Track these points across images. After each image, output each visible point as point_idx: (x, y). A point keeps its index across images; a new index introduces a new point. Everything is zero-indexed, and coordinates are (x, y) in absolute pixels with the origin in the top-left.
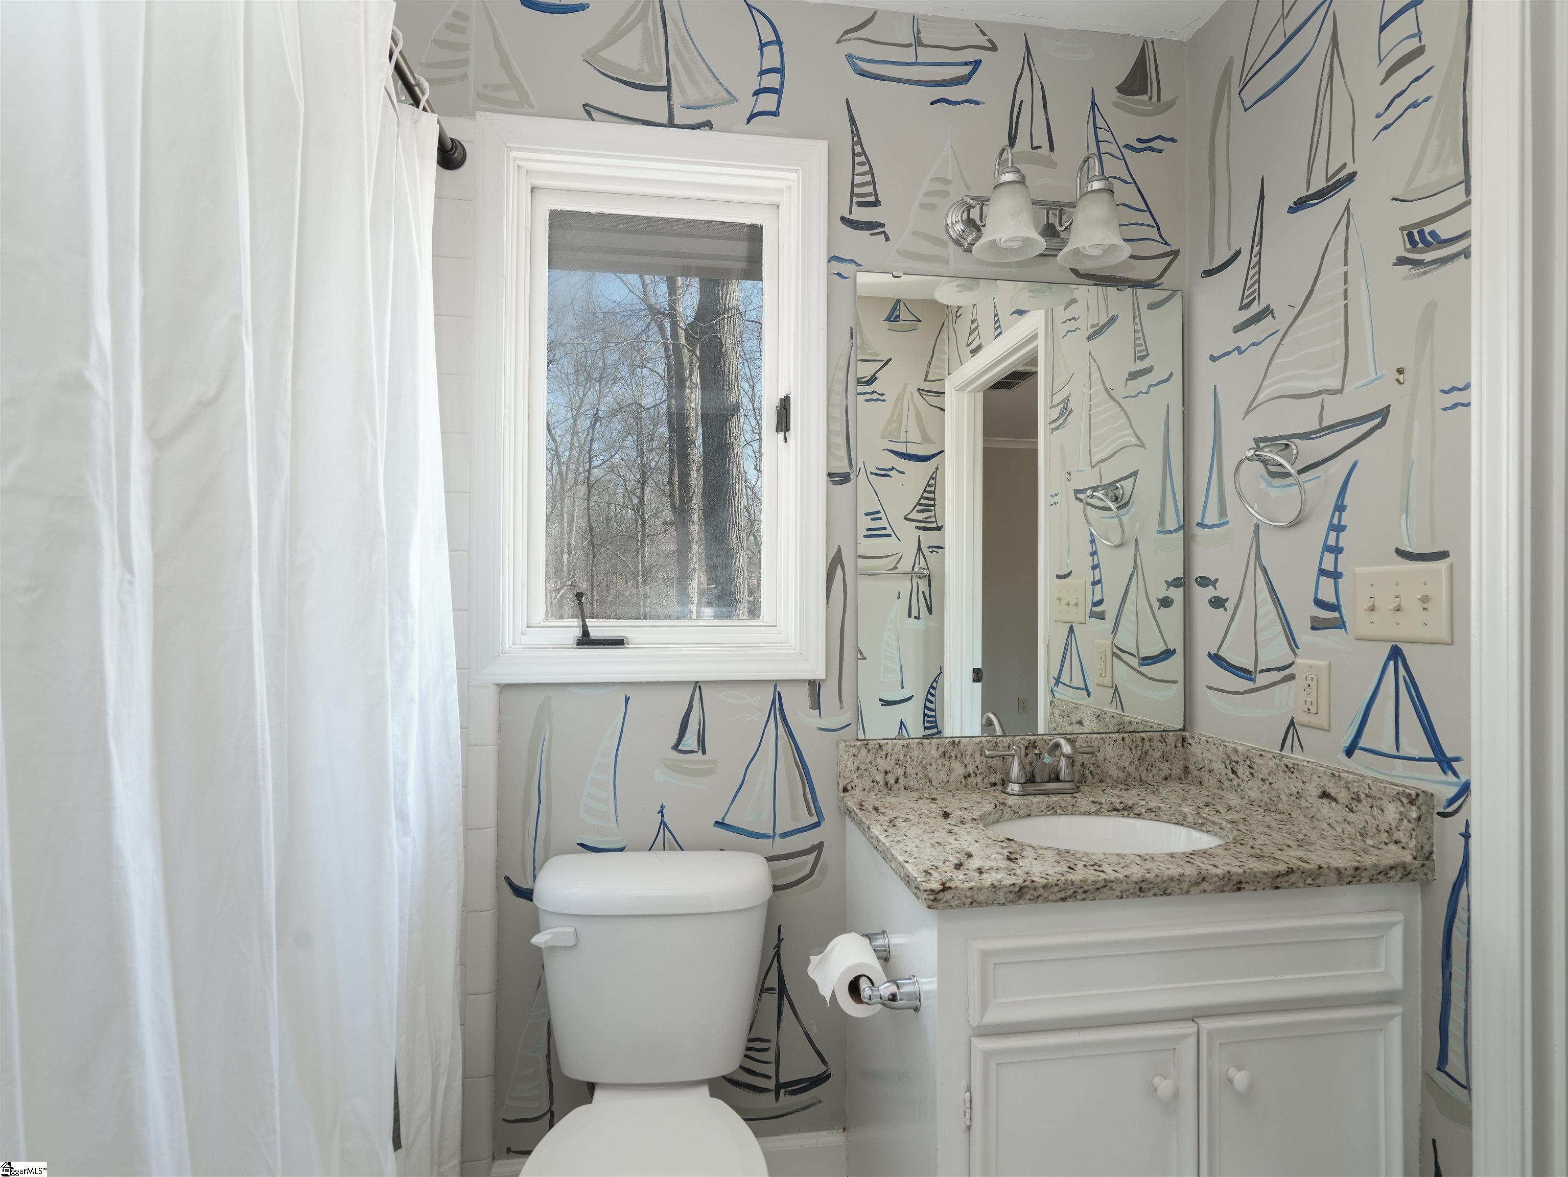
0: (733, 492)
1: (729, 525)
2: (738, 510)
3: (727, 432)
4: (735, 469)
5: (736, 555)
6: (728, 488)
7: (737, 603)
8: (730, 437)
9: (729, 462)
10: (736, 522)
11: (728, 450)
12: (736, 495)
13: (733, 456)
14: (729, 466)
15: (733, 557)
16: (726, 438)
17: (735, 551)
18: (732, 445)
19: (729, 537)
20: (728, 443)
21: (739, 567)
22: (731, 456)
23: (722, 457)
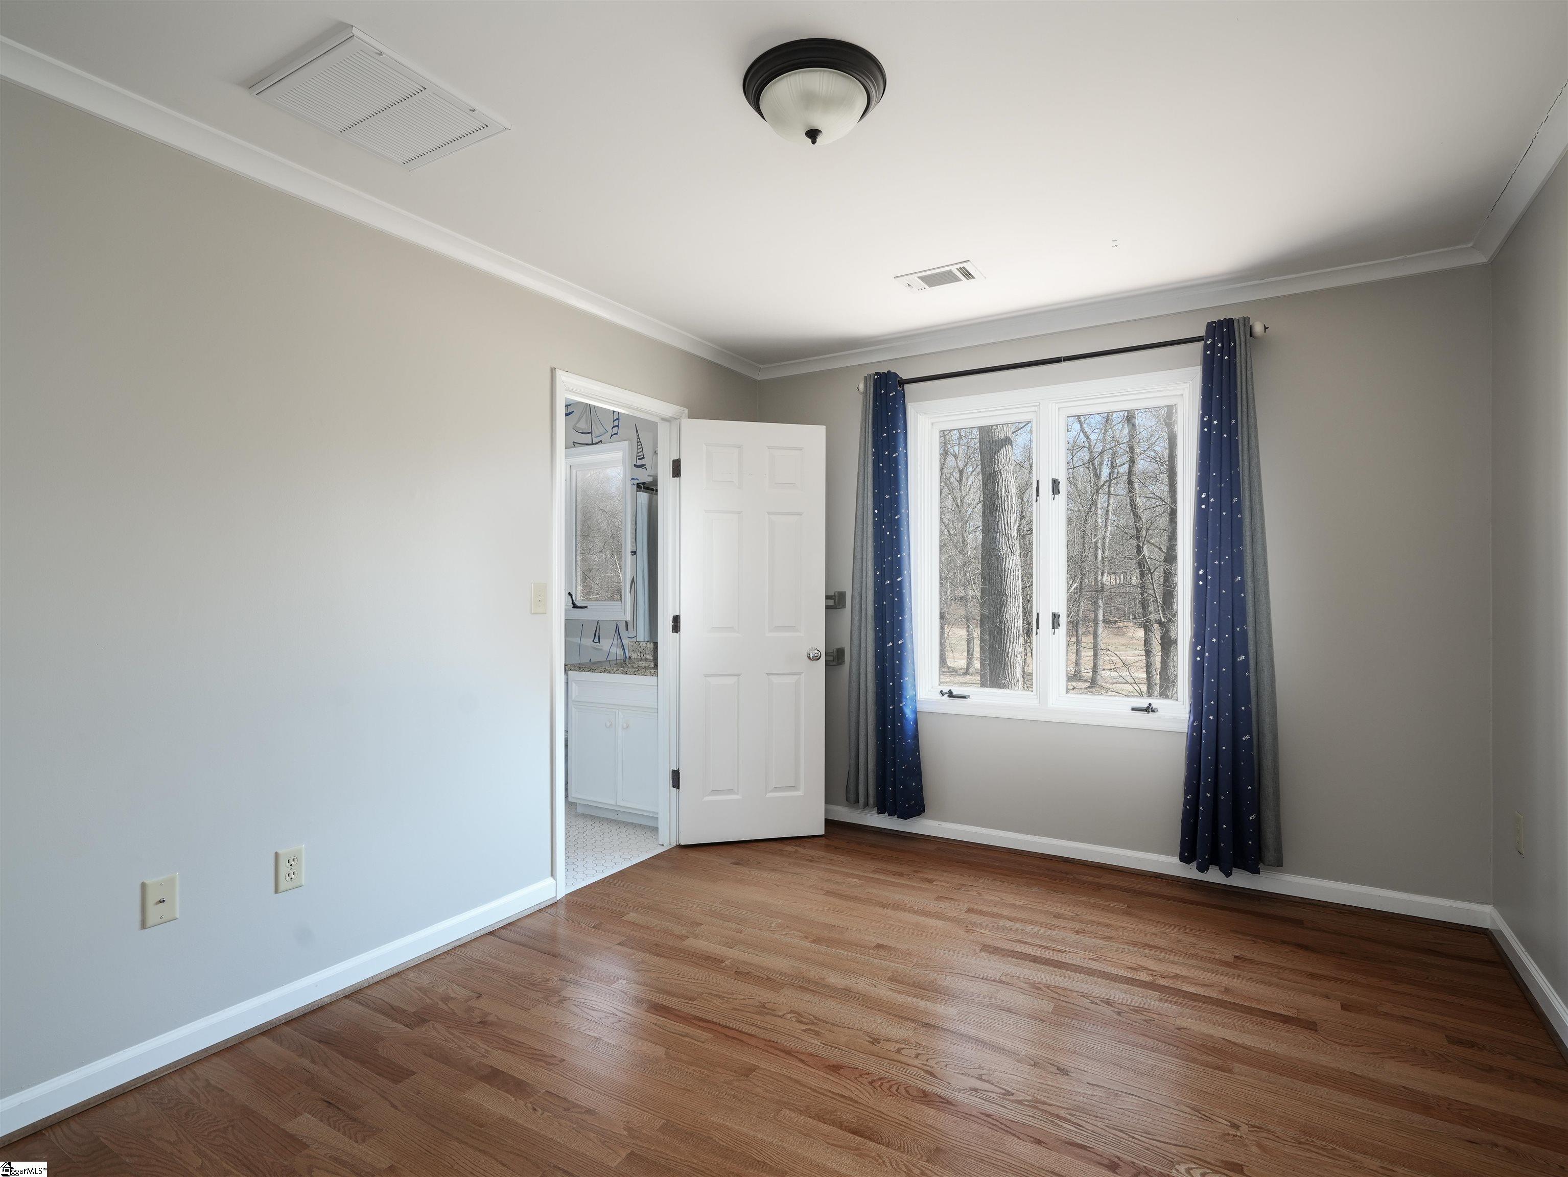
0: (1002, 509)
1: (1000, 535)
2: (1007, 523)
3: (995, 462)
4: (1003, 490)
5: (1006, 559)
6: (997, 506)
7: (1007, 598)
8: (998, 465)
9: (998, 486)
10: (1005, 533)
11: (997, 476)
12: (1005, 511)
13: (1001, 480)
14: (998, 489)
15: (1003, 561)
16: (994, 467)
17: (1005, 556)
18: (1000, 472)
19: (999, 545)
20: (996, 471)
21: (1008, 569)
22: (999, 480)
23: (993, 482)
